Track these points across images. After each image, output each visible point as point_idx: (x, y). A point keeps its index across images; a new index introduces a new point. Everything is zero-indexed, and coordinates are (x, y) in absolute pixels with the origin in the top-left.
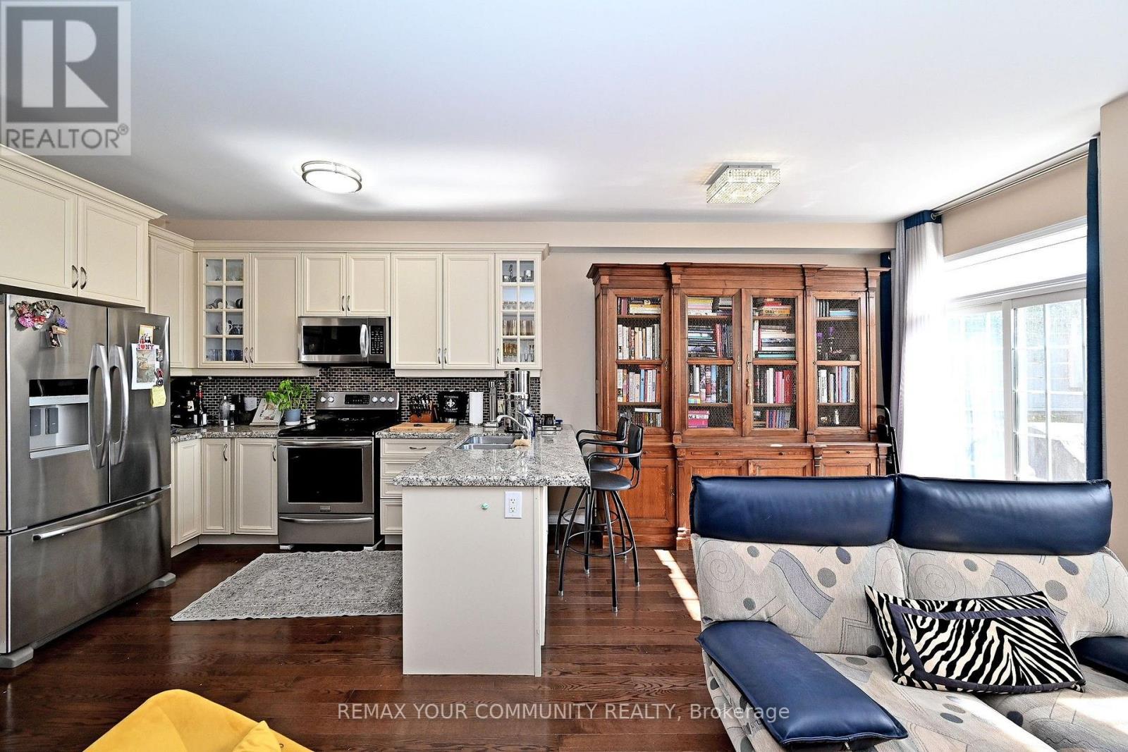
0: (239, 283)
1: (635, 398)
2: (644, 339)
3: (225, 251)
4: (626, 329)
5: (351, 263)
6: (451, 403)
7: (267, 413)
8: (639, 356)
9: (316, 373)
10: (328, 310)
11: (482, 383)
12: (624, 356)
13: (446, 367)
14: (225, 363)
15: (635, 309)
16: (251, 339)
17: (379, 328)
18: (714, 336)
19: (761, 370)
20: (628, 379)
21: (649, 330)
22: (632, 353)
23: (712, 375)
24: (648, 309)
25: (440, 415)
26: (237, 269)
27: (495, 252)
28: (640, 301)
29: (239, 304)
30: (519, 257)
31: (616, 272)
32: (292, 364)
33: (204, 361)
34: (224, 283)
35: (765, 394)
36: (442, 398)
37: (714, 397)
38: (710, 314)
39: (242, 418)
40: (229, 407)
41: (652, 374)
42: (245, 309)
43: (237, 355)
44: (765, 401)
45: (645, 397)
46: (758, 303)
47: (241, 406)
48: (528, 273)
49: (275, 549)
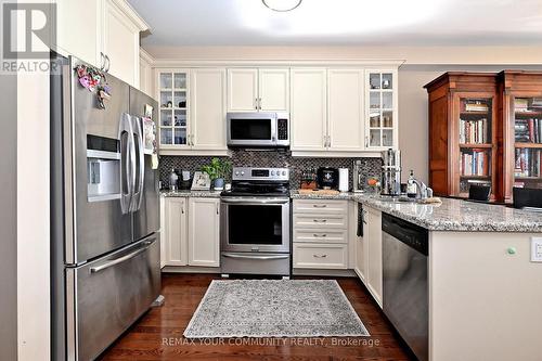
0: (183, 90)
1: (469, 172)
2: (477, 129)
3: (174, 67)
4: (464, 122)
5: (263, 76)
6: (328, 176)
7: (201, 181)
8: (472, 142)
10: (246, 110)
11: (349, 162)
12: (462, 141)
13: (329, 149)
14: (174, 146)
15: (470, 108)
16: (193, 129)
17: (283, 124)
18: (528, 127)
20: (463, 158)
21: (480, 122)
22: (467, 140)
23: (526, 156)
24: (479, 108)
25: (321, 184)
26: (182, 80)
27: (365, 66)
28: (473, 102)
29: (183, 105)
30: (381, 71)
31: (463, 79)
33: (160, 144)
34: (173, 90)
36: (321, 172)
37: (527, 173)
38: (527, 111)
39: (184, 185)
40: (175, 177)
41: (481, 156)
42: (188, 108)
45: (476, 173)
47: (182, 177)
48: (387, 83)
49: (218, 276)
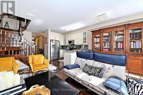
1: (97, 47)
4: (96, 38)
5: (72, 35)
8: (97, 42)
9: (70, 45)
10: (70, 40)
12: (95, 42)
15: (97, 36)
17: (74, 41)
18: (109, 38)
19: (117, 43)
20: (96, 45)
21: (99, 38)
23: (109, 44)
24: (99, 36)
26: (65, 37)
27: (83, 32)
32: (68, 44)
35: (118, 46)
36: (79, 47)
37: (109, 47)
38: (108, 35)
41: (99, 44)
43: (65, 44)
44: (118, 47)
46: (117, 32)
47: (66, 48)
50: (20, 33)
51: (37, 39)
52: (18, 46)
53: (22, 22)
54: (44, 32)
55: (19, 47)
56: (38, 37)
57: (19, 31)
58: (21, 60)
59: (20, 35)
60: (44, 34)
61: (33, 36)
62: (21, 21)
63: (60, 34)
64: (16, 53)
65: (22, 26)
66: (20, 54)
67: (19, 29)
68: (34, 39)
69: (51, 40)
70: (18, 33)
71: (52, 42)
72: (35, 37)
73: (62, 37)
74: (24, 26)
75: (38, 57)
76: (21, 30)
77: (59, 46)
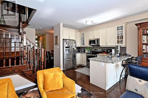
0: (84, 36)
3: (82, 33)
4: (146, 36)
5: (95, 31)
6: (109, 51)
7: (87, 51)
9: (92, 46)
10: (92, 38)
11: (114, 48)
12: (145, 42)
13: (107, 45)
16: (85, 43)
17: (98, 40)
20: (146, 47)
22: (147, 41)
25: (107, 53)
26: (83, 34)
30: (120, 26)
31: (142, 24)
32: (88, 45)
33: (81, 45)
34: (82, 36)
36: (108, 50)
39: (84, 51)
40: (83, 50)
42: (84, 39)
43: (84, 44)
47: (85, 50)
48: (122, 28)
49: (86, 67)
50: (20, 30)
51: (41, 38)
52: (18, 50)
53: (23, 15)
54: (53, 28)
55: (19, 52)
56: (43, 35)
57: (18, 28)
58: (23, 74)
59: (20, 34)
60: (53, 32)
61: (37, 34)
62: (21, 14)
63: (75, 30)
64: (15, 63)
65: (23, 20)
66: (21, 64)
67: (19, 25)
68: (37, 38)
69: (63, 39)
70: (18, 30)
71: (65, 43)
72: (39, 36)
73: (79, 34)
74: (25, 21)
75: (53, 74)
76: (21, 26)
77: (75, 49)
